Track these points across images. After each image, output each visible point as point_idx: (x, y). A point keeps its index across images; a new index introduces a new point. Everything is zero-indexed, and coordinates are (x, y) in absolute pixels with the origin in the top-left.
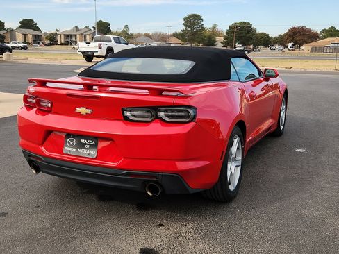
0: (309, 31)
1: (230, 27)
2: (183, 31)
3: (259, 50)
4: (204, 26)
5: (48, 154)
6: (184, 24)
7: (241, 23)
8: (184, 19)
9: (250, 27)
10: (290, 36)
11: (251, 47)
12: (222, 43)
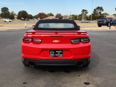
0: (45, 14)
1: (19, 12)
2: (1, 13)
3: (30, 20)
4: (9, 12)
5: (42, 58)
6: (1, 11)
7: (23, 11)
8: (1, 9)
9: (26, 12)
10: (39, 16)
11: (27, 19)
12: (16, 18)
